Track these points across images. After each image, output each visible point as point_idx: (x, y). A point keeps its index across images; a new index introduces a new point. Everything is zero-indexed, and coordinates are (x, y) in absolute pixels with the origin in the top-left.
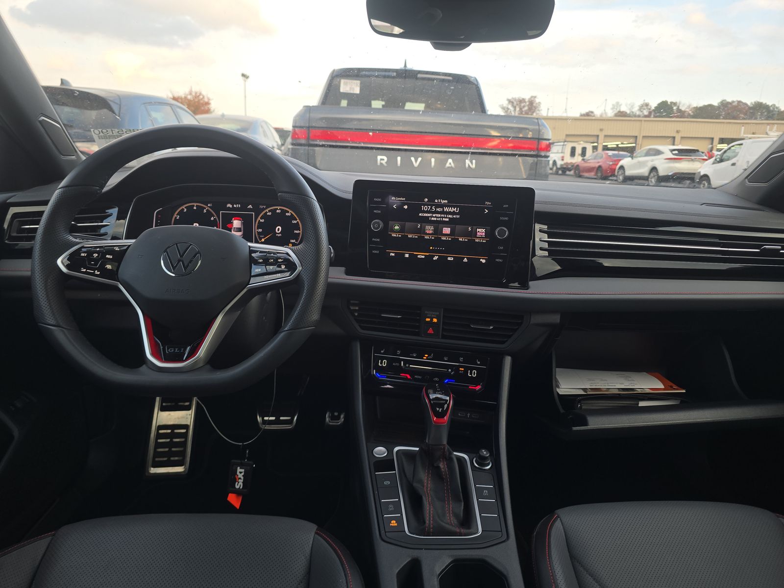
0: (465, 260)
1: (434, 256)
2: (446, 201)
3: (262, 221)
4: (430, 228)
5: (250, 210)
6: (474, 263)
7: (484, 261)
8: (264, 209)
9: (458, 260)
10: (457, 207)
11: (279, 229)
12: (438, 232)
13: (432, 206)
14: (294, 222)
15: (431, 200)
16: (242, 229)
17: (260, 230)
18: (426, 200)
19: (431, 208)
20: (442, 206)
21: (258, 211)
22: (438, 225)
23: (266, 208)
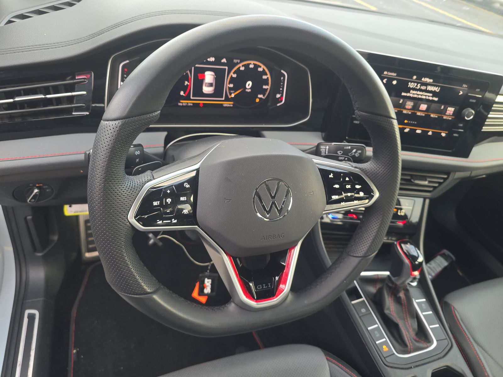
0: (430, 133)
1: (405, 128)
2: (431, 81)
3: (235, 76)
4: (409, 104)
5: (224, 64)
6: (437, 136)
7: (443, 135)
8: (237, 63)
9: (425, 133)
10: (438, 86)
11: (249, 84)
12: (415, 108)
13: (418, 83)
14: (265, 77)
15: (419, 78)
16: (214, 84)
17: (231, 86)
18: (415, 77)
19: (417, 86)
20: (426, 84)
21: (231, 65)
22: (417, 101)
23: (240, 62)
